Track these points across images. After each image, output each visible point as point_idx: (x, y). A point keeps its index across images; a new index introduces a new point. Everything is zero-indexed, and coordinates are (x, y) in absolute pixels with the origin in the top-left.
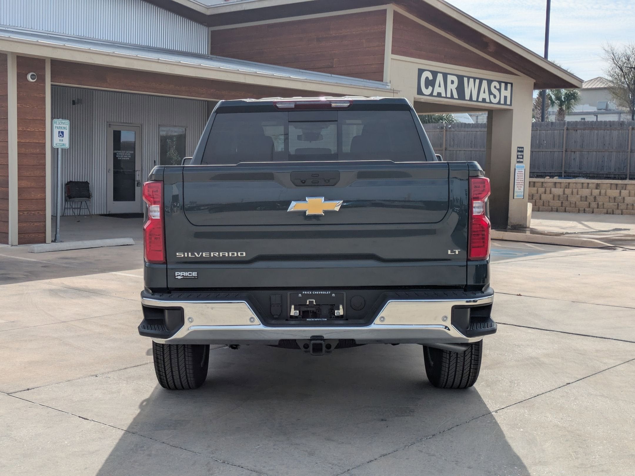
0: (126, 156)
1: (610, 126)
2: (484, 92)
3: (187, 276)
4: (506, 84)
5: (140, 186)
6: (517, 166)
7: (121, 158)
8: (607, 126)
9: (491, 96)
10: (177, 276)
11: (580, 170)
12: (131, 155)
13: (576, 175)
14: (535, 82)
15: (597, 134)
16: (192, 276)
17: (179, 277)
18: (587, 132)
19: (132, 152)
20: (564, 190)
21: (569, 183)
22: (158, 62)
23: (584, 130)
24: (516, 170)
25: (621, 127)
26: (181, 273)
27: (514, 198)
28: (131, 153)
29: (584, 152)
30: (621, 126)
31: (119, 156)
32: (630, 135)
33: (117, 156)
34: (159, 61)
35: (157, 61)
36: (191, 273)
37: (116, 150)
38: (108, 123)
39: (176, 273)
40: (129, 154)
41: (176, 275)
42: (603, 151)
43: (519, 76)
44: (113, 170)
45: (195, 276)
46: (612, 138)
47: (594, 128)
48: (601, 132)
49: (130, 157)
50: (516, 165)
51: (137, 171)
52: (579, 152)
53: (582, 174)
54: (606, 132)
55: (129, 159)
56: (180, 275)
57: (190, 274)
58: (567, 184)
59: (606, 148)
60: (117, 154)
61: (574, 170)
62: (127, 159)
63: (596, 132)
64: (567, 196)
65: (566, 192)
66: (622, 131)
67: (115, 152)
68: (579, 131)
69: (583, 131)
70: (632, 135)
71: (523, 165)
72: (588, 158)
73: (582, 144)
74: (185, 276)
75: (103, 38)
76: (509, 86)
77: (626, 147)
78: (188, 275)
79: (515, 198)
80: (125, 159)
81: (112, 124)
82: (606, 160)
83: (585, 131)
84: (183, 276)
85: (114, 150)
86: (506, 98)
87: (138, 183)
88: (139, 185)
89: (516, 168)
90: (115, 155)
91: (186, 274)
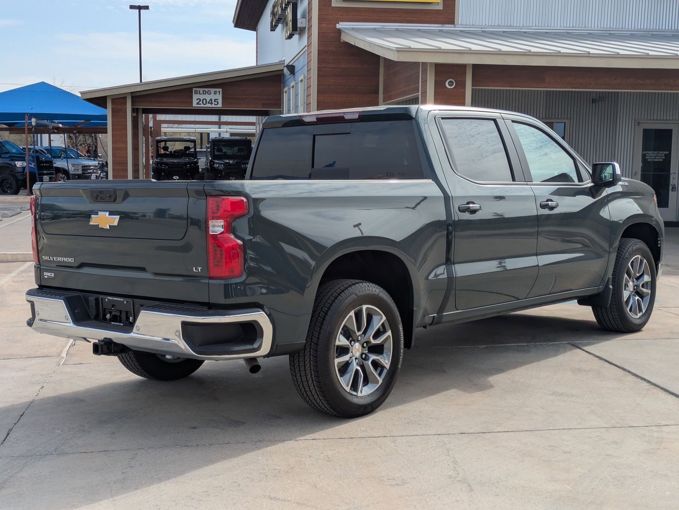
0: (659, 158)
3: (49, 276)
5: (675, 191)
7: (651, 160)
12: (665, 156)
16: (52, 277)
17: (46, 277)
19: (667, 153)
22: (589, 57)
26: (46, 273)
28: (665, 154)
31: (650, 157)
33: (647, 157)
34: (591, 55)
35: (588, 55)
37: (646, 151)
38: (637, 121)
40: (662, 155)
44: (640, 173)
49: (664, 158)
51: (672, 174)
55: (662, 160)
57: (51, 275)
60: (647, 155)
62: (659, 160)
67: (645, 152)
75: (635, 27)
80: (657, 160)
81: (641, 122)
85: (643, 150)
87: (672, 188)
88: (673, 190)
90: (644, 156)
91: (49, 274)
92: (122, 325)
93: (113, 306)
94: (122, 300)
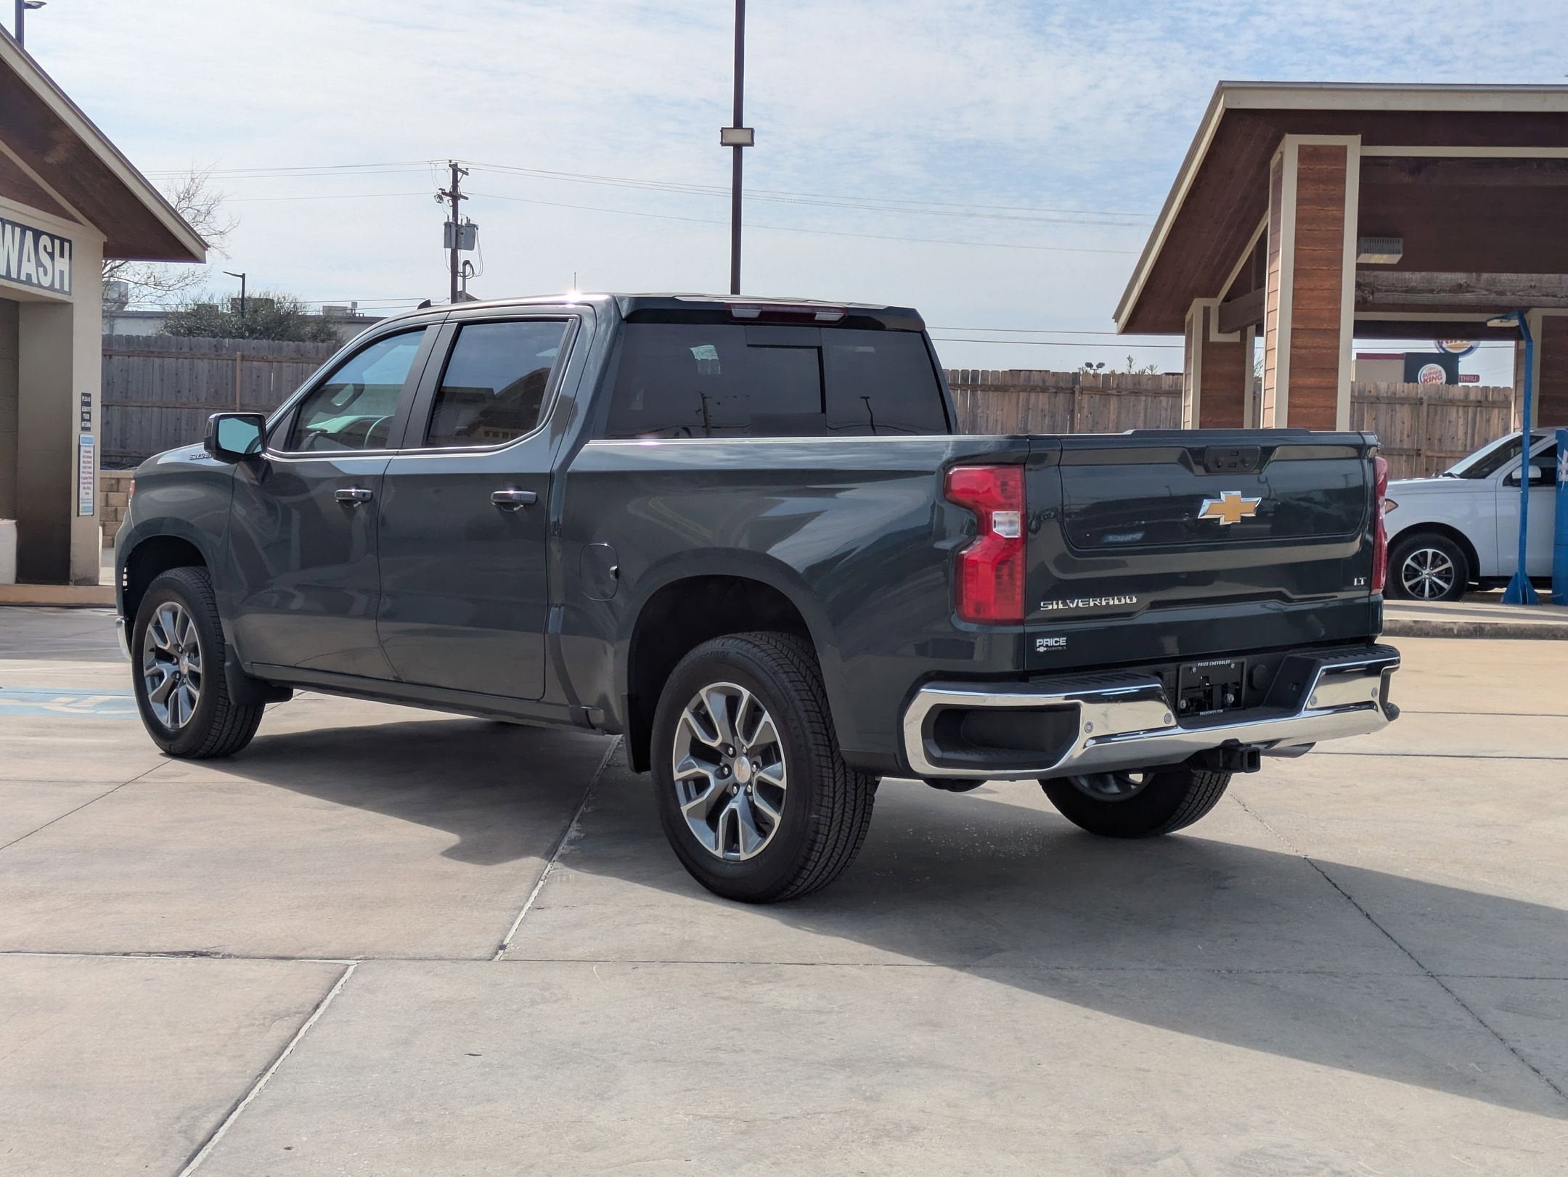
1: (191, 349)
2: (29, 261)
3: (1053, 646)
4: (62, 240)
6: (83, 438)
8: (183, 350)
9: (39, 268)
10: (1040, 646)
11: (123, 450)
13: (114, 459)
14: (106, 241)
15: (162, 366)
16: (1059, 646)
17: (1042, 649)
18: (136, 360)
20: (107, 495)
21: (118, 480)
23: (129, 356)
24: (81, 448)
25: (216, 353)
26: (1045, 640)
27: (78, 515)
29: (130, 408)
30: (217, 351)
32: (238, 372)
36: (1058, 639)
39: (1038, 641)
41: (1038, 645)
42: (178, 405)
43: (81, 223)
45: (1062, 646)
46: (196, 378)
47: (152, 352)
48: (170, 362)
50: (81, 436)
52: (120, 408)
53: (128, 459)
54: (183, 364)
56: (1042, 645)
57: (1056, 642)
58: (113, 482)
59: (184, 400)
61: (108, 449)
63: (157, 361)
64: (116, 510)
65: (112, 501)
66: (219, 361)
68: (117, 357)
69: (127, 358)
70: (242, 370)
71: (92, 436)
72: (141, 422)
73: (127, 389)
74: (1051, 646)
76: (66, 245)
77: (229, 398)
78: (1054, 644)
79: (80, 514)
82: (184, 426)
83: (131, 358)
84: (1047, 646)
86: (62, 273)
89: (81, 444)
91: (1051, 642)
92: (1222, 711)
93: (1207, 679)
94: (1228, 662)
